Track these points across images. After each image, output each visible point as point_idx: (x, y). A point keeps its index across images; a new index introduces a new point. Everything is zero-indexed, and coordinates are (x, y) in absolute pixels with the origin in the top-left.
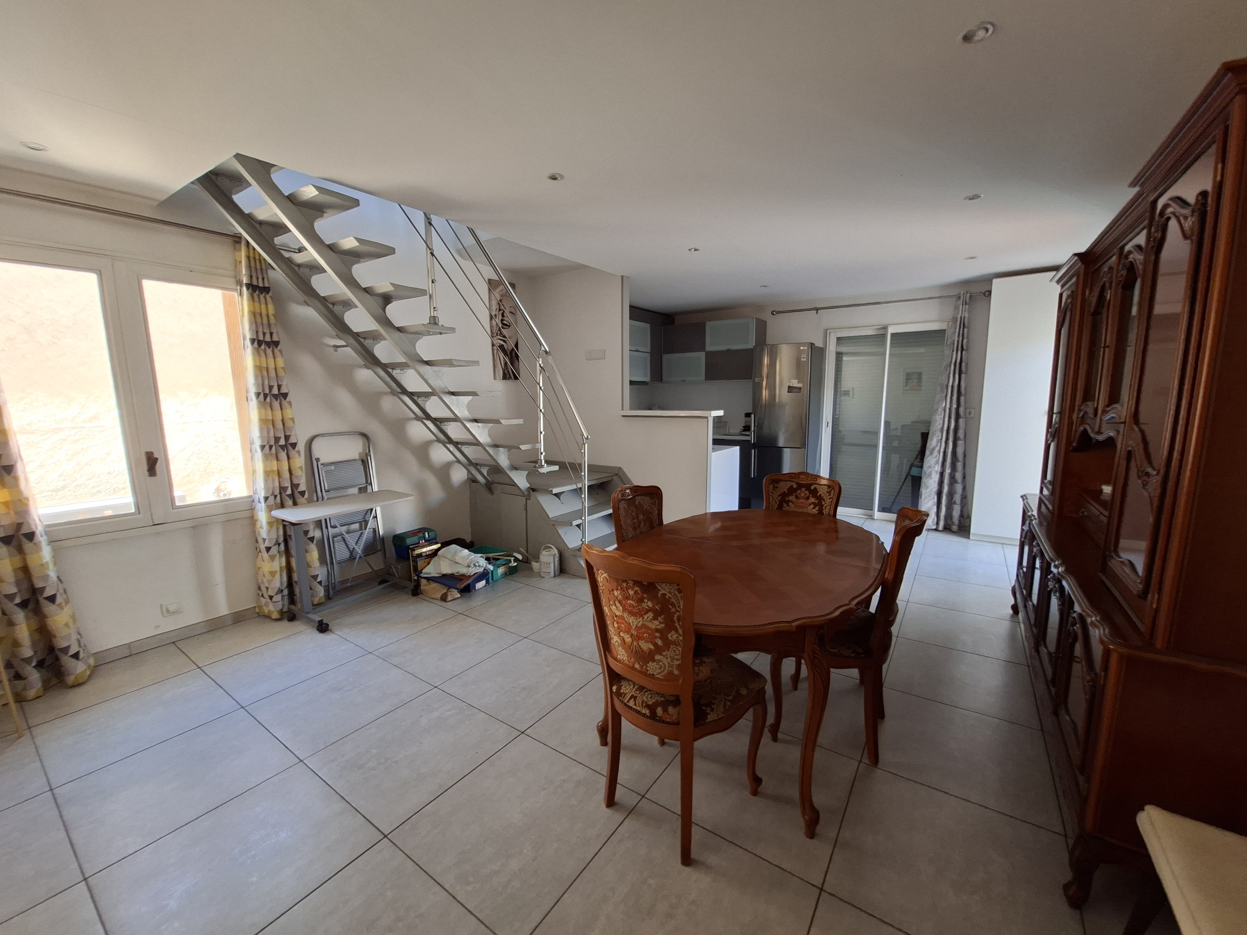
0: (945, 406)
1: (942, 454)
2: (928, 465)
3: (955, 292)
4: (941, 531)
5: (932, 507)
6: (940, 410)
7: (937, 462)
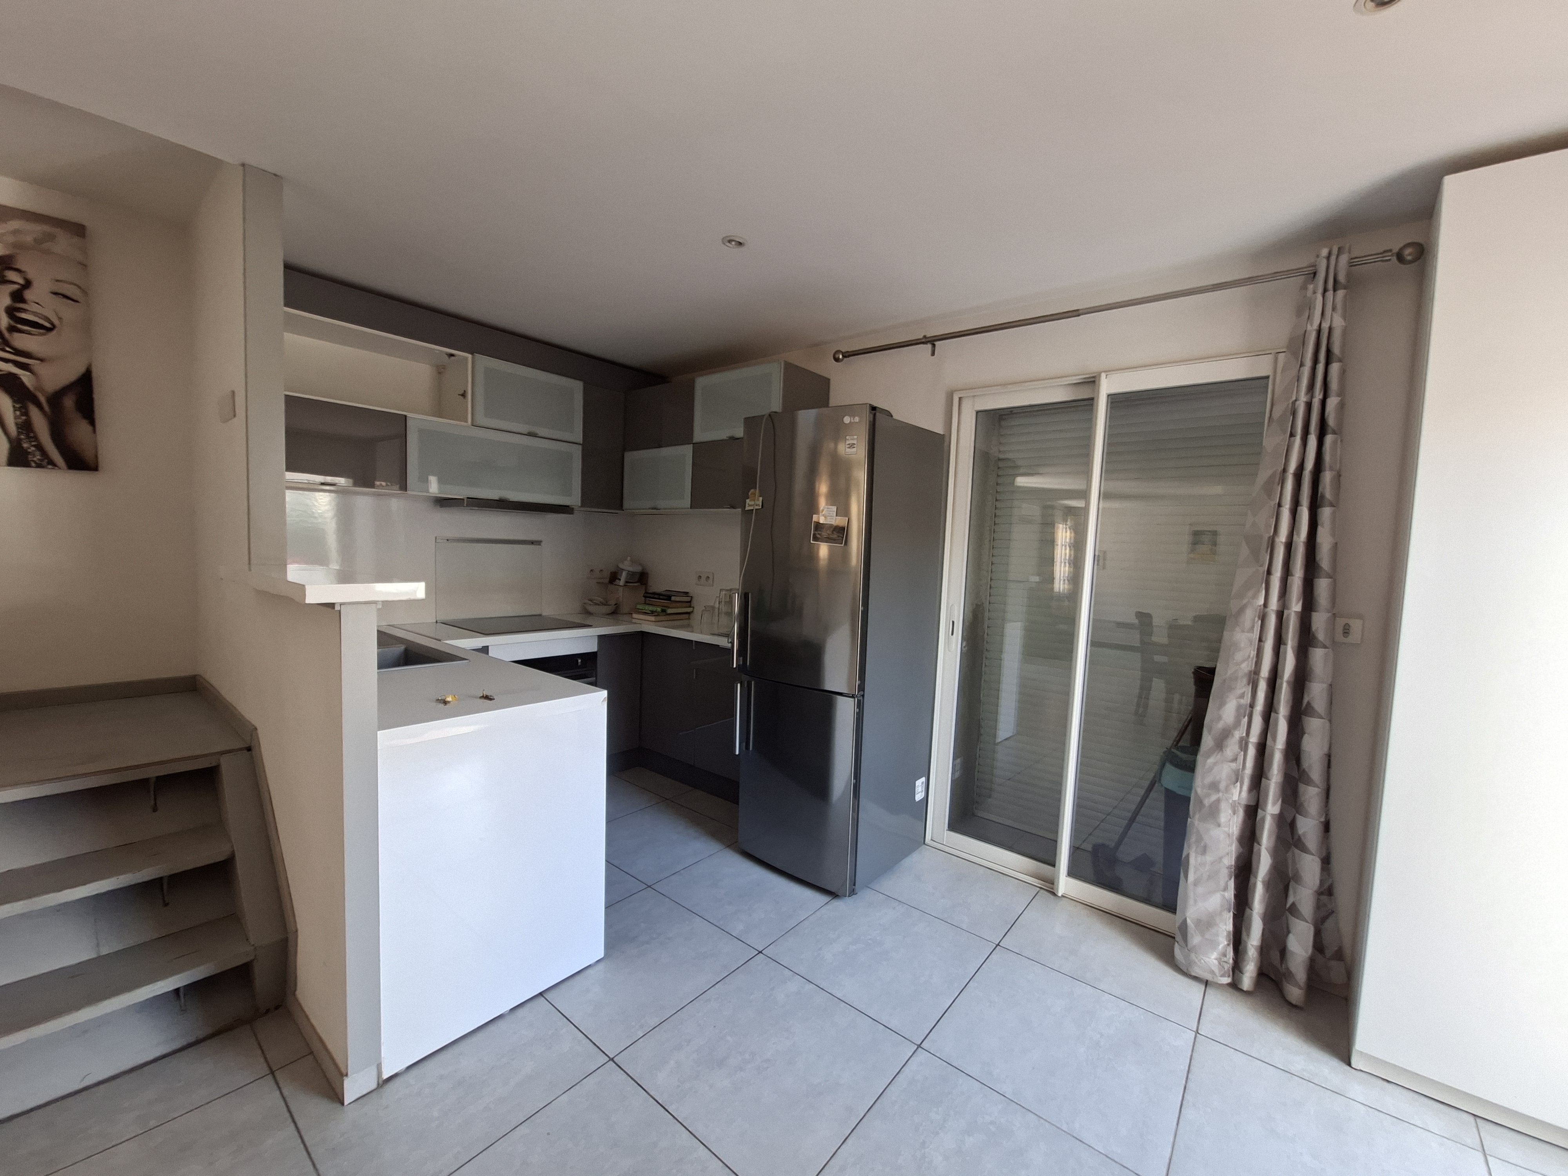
0: (1265, 605)
1: (1252, 751)
2: (1208, 780)
3: (1301, 261)
4: (1247, 993)
5: (1220, 914)
6: (1250, 616)
7: (1237, 777)
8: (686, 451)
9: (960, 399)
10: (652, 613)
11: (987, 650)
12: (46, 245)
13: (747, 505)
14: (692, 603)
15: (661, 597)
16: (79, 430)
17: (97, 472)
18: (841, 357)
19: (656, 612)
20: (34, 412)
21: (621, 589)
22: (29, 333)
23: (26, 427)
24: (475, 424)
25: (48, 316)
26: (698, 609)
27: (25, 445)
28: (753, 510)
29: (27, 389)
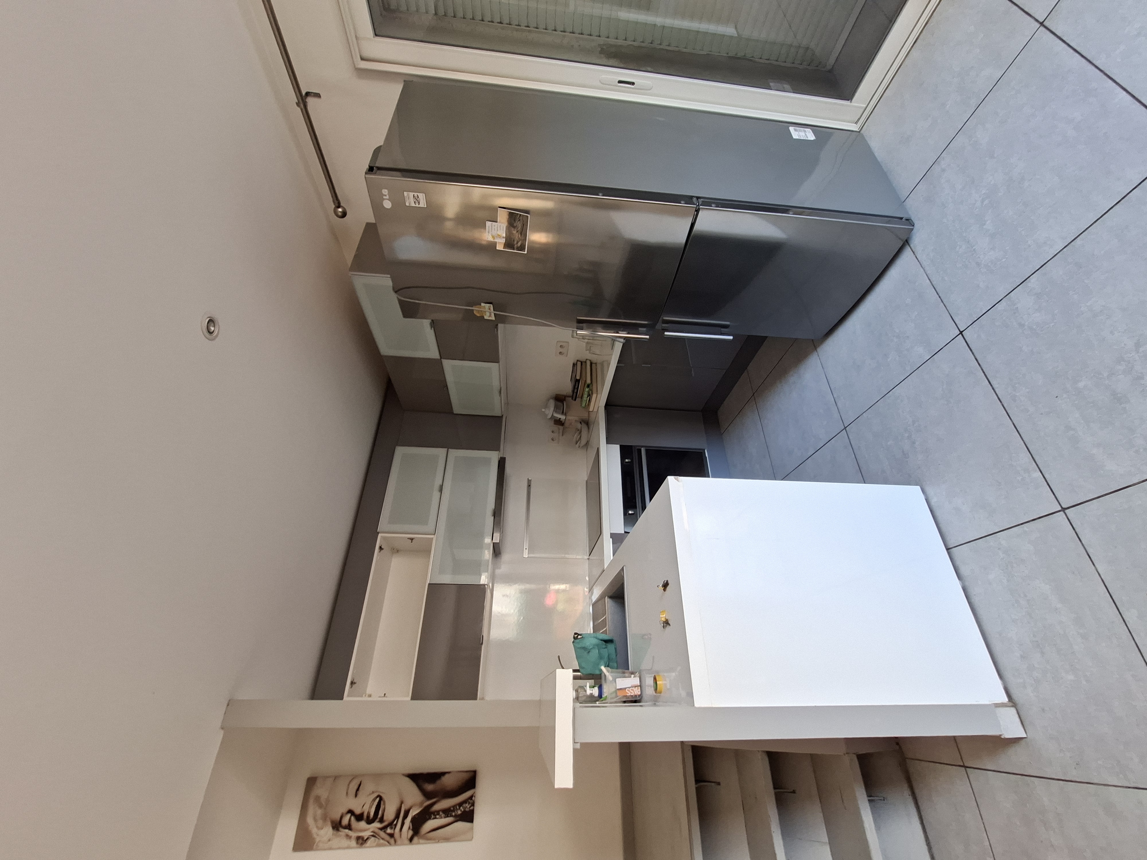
8: (448, 364)
9: (362, 59)
10: (590, 395)
11: (651, 43)
12: (323, 800)
13: (490, 318)
14: (582, 360)
15: (576, 387)
16: (448, 782)
17: (477, 772)
18: (340, 210)
19: (589, 392)
20: (436, 807)
21: (569, 418)
22: (384, 810)
23: (447, 812)
24: (433, 531)
25: (372, 799)
26: (586, 355)
27: (459, 812)
28: (495, 314)
29: (421, 812)
